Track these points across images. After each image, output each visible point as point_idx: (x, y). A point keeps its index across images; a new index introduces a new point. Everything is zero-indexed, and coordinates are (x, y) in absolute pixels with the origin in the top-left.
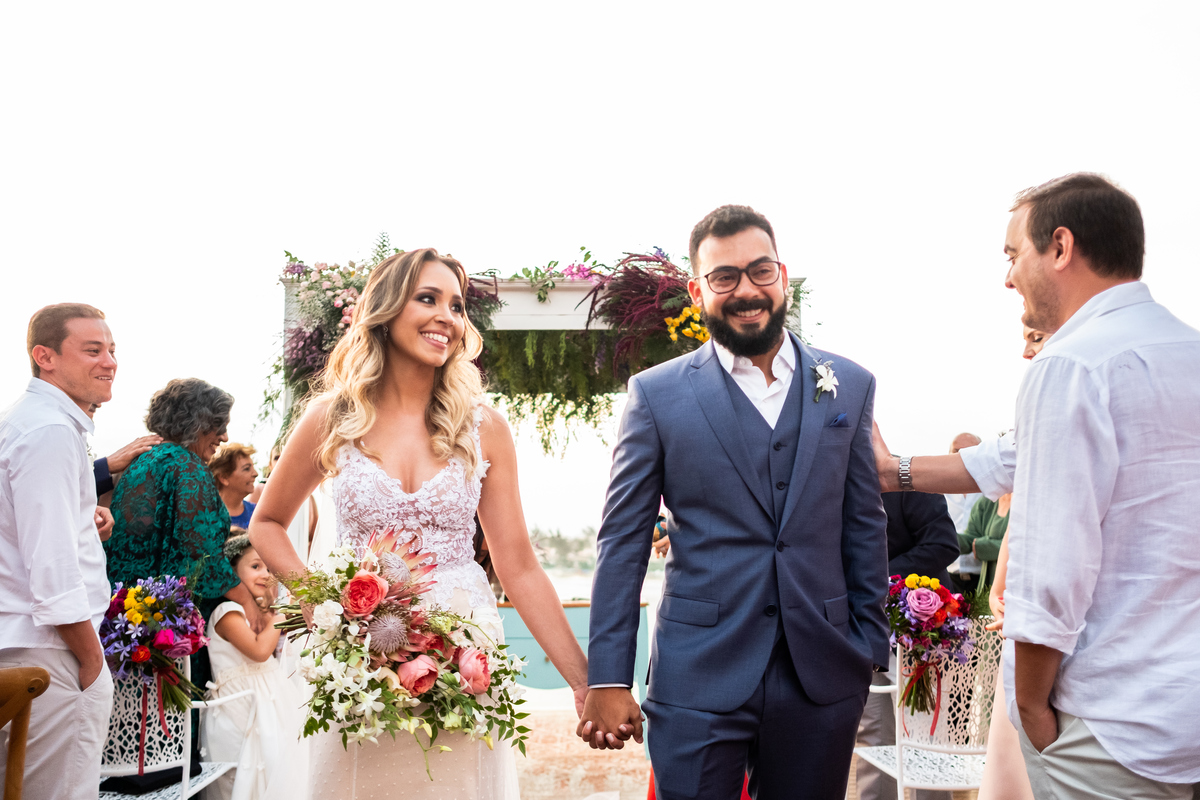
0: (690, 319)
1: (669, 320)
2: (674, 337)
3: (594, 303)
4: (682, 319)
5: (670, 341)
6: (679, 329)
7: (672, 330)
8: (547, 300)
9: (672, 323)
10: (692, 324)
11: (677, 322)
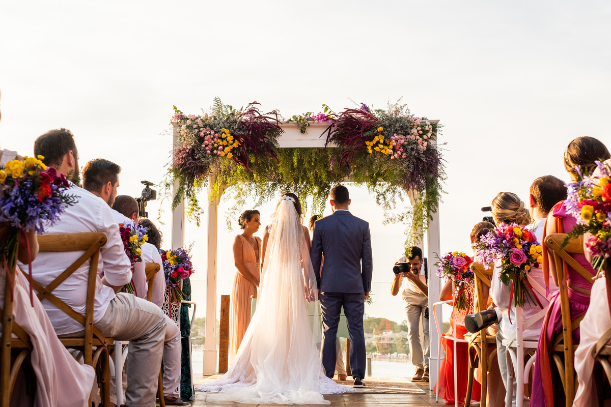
0: (378, 142)
1: (367, 143)
2: (370, 151)
3: (329, 134)
4: (374, 142)
5: (368, 154)
6: (373, 147)
7: (369, 148)
8: (305, 132)
9: (369, 144)
10: (379, 145)
11: (371, 144)
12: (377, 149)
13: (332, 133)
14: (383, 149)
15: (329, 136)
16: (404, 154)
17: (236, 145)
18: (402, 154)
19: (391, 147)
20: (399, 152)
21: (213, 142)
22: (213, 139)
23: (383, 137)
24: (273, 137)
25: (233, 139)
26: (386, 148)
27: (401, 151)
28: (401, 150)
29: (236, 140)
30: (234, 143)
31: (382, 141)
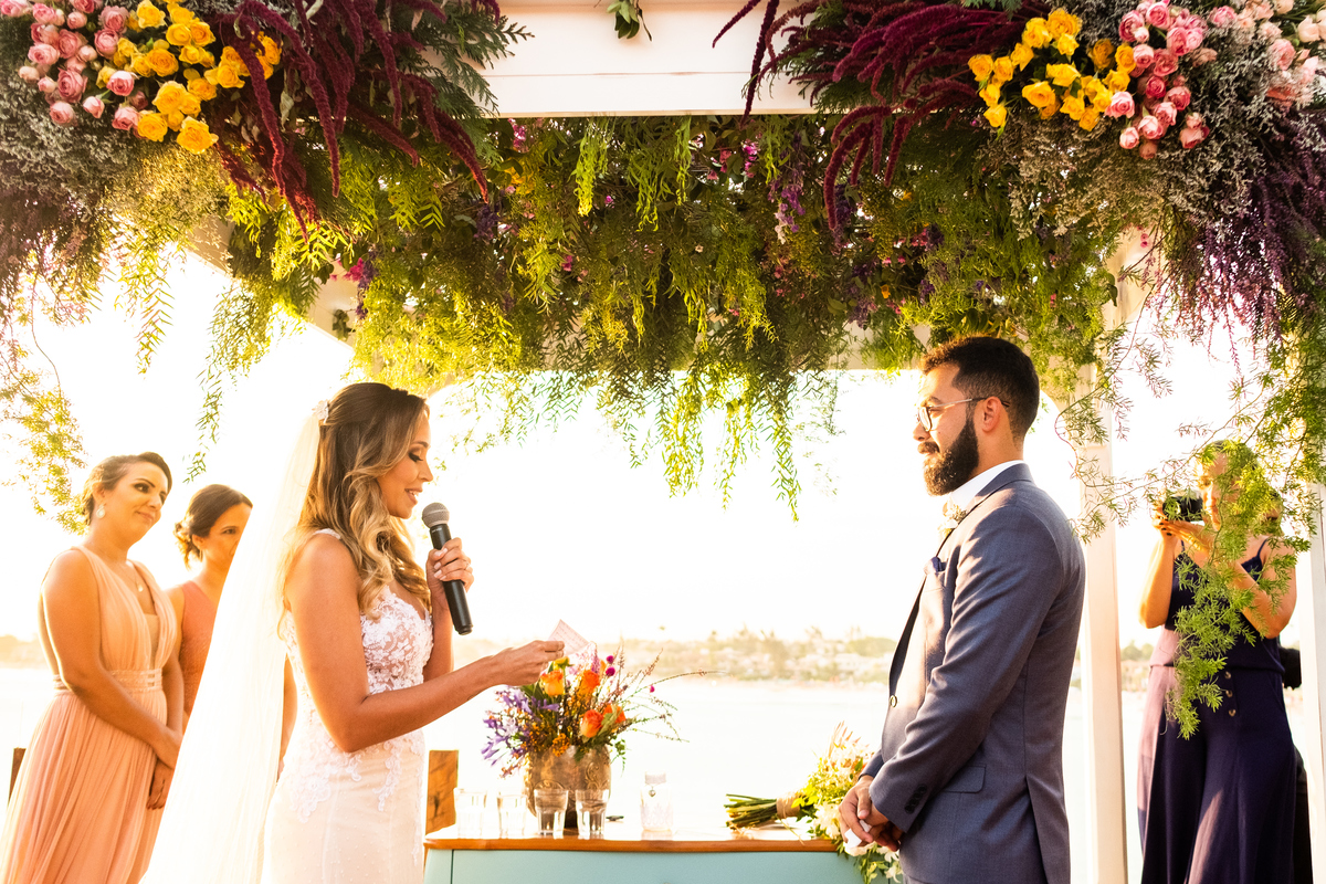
0: (1047, 55)
1: (981, 65)
2: (997, 115)
3: (768, 28)
4: (1022, 56)
5: (984, 134)
6: (1011, 91)
7: (991, 93)
8: (642, 32)
9: (990, 71)
10: (1052, 70)
11: (1006, 66)
12: (1035, 92)
13: (783, 21)
14: (1075, 88)
15: (764, 44)
16: (1195, 119)
17: (228, 72)
18: (1181, 117)
19: (1120, 76)
20: (1167, 108)
21: (87, 52)
22: (88, 35)
23: (1076, 23)
24: (465, 59)
25: (211, 39)
26: (1092, 83)
27: (1177, 104)
28: (1180, 91)
29: (228, 50)
30: (218, 61)
31: (1068, 45)
